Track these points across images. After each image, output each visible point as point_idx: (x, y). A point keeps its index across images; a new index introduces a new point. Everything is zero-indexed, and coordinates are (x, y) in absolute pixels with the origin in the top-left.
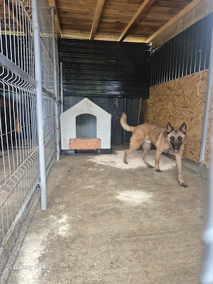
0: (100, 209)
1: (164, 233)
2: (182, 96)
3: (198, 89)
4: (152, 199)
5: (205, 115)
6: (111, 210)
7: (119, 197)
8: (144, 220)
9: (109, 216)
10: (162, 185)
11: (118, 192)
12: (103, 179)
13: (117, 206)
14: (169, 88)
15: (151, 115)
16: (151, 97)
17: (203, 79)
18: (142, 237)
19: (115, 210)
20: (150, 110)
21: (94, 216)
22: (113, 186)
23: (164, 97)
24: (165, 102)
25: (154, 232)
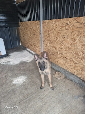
0: (6, 92)
1: (32, 95)
2: (32, 30)
3: (38, 28)
4: (27, 79)
5: (41, 39)
6: (11, 91)
7: (14, 83)
8: (25, 91)
9: (10, 95)
10: (30, 70)
11: (13, 80)
12: (5, 73)
13: (13, 88)
14: (27, 25)
15: (22, 35)
16: (20, 27)
17: (39, 24)
18: (25, 100)
19: (13, 90)
20: (21, 33)
21: (4, 97)
22: (10, 77)
23: (26, 28)
24: (27, 30)
25: (28, 96)
